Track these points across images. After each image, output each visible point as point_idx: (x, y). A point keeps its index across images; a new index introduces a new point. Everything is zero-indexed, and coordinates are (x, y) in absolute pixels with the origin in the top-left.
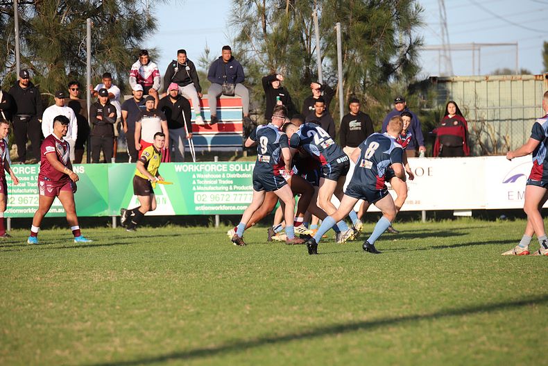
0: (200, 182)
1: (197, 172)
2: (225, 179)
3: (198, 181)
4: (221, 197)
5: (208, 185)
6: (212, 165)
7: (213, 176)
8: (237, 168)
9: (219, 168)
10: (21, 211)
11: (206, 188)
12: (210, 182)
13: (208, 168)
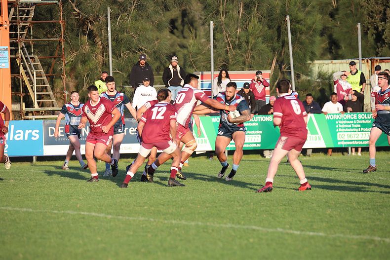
2: (356, 124)
4: (353, 136)
13: (345, 117)
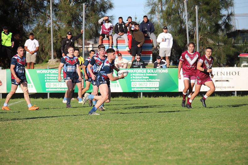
0: (134, 77)
1: (132, 73)
2: (145, 76)
3: (133, 77)
4: (143, 84)
5: (138, 79)
6: (139, 70)
7: (140, 75)
8: (151, 71)
9: (143, 71)
10: (54, 90)
11: (137, 80)
12: (139, 77)
